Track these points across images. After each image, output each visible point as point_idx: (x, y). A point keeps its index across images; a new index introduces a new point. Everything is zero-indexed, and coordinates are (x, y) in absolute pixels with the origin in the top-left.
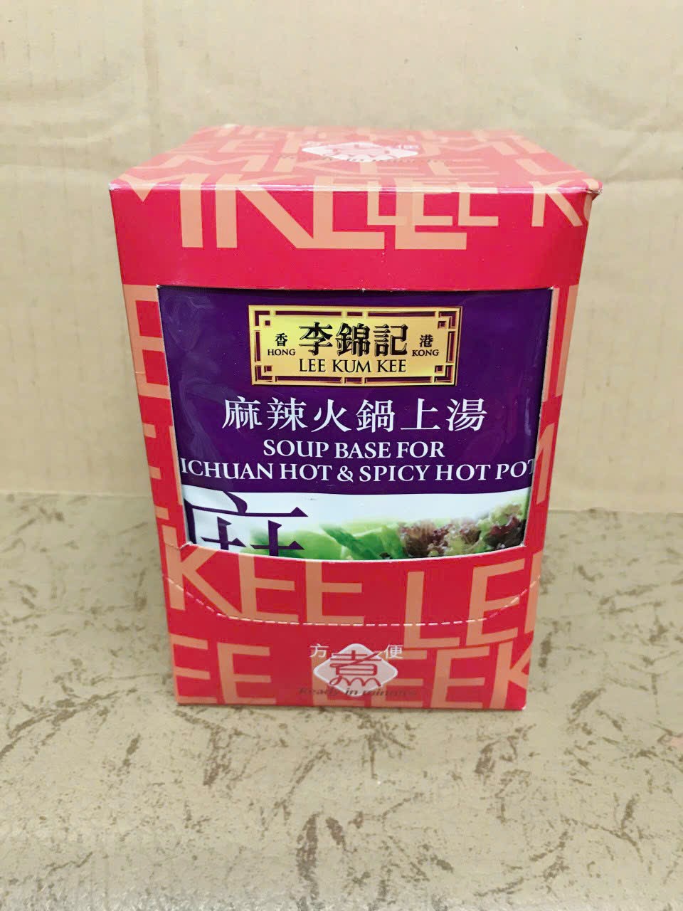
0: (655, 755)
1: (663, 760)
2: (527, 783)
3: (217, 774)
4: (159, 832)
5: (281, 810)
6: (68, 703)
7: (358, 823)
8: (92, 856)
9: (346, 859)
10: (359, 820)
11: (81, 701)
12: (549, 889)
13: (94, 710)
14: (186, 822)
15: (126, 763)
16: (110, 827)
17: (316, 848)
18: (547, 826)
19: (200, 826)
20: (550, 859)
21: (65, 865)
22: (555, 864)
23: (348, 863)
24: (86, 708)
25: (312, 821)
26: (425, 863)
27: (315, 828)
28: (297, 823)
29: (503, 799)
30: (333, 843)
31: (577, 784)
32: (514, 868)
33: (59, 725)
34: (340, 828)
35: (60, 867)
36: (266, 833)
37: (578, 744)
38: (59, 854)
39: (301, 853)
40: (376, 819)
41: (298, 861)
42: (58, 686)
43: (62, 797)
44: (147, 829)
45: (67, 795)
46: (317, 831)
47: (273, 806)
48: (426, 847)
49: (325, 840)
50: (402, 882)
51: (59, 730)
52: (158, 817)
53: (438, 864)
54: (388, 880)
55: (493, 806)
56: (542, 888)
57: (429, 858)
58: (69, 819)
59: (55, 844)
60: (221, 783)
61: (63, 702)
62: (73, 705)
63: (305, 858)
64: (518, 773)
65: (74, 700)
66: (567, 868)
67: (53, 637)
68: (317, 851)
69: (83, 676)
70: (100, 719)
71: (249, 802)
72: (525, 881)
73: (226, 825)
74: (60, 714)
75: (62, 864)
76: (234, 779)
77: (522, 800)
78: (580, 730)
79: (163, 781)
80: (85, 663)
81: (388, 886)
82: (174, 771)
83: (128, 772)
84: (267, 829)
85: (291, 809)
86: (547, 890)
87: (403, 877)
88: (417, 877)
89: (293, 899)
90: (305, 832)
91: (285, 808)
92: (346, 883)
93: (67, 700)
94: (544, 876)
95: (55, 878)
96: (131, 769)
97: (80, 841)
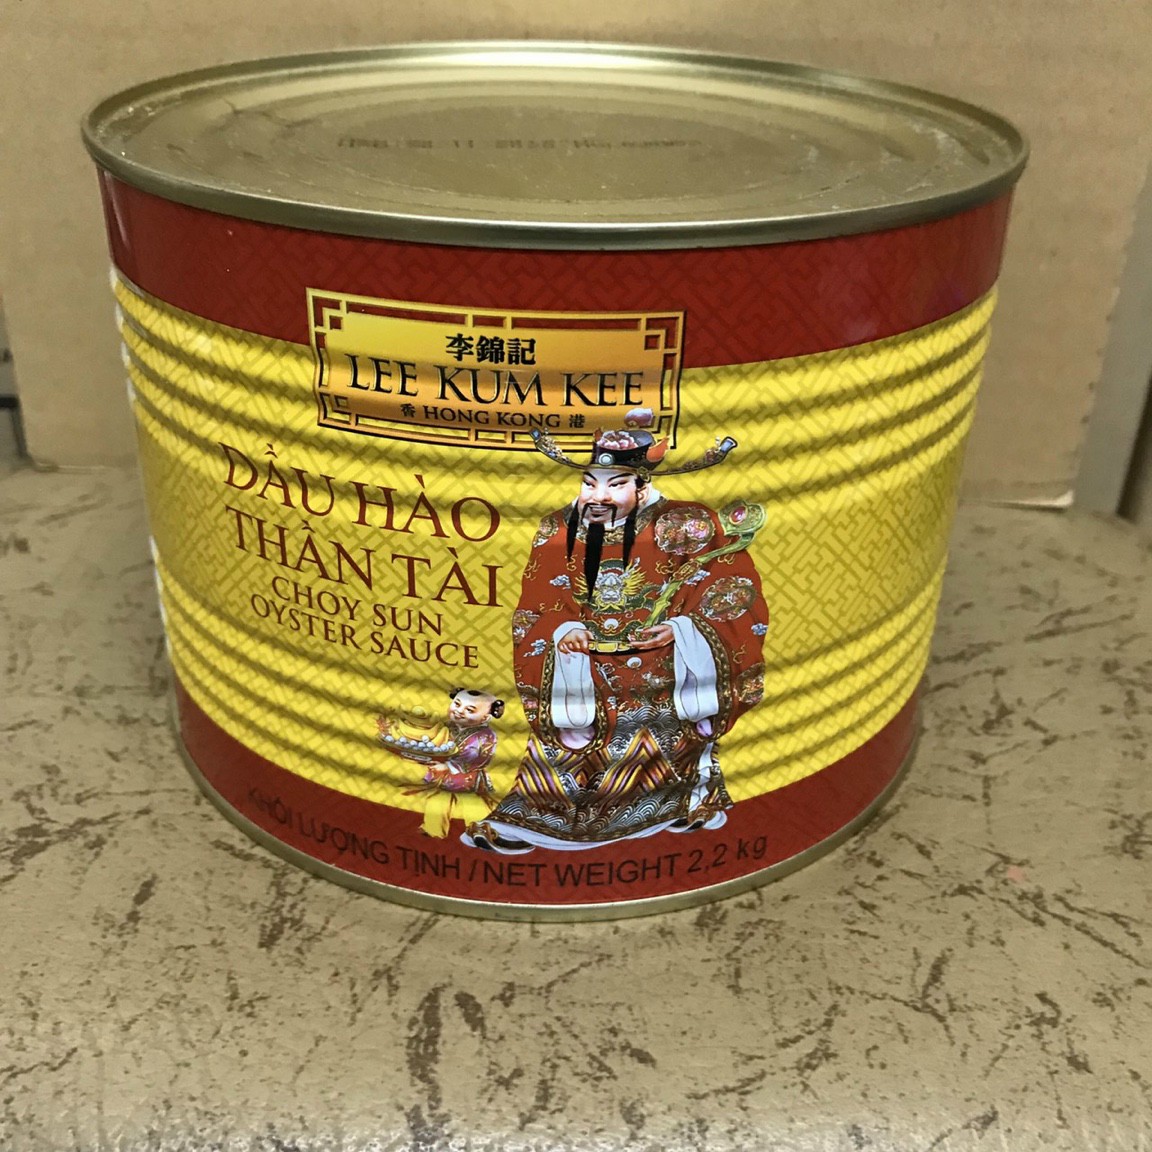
0: (981, 892)
1: (993, 899)
2: (777, 936)
3: (281, 932)
4: (186, 1016)
5: (384, 981)
6: (36, 830)
7: (506, 999)
8: (76, 1054)
9: (486, 1051)
10: (508, 994)
11: (57, 827)
12: (806, 1086)
13: (80, 841)
14: (229, 1002)
15: (133, 917)
16: (107, 1011)
17: (437, 1036)
18: (807, 998)
19: (253, 1007)
20: (808, 1045)
21: (31, 1069)
22: (817, 1050)
23: (489, 1057)
24: (65, 839)
25: (432, 998)
26: (610, 1054)
27: (437, 1008)
28: (409, 1002)
29: (738, 961)
30: (467, 1028)
31: (855, 937)
32: (751, 1058)
33: (22, 863)
34: (478, 1007)
35: (23, 1071)
36: (360, 1016)
37: (861, 880)
38: (21, 1053)
39: (414, 1044)
40: (536, 992)
41: (408, 1054)
42: (20, 806)
43: (28, 969)
44: (166, 1013)
45: (34, 965)
46: (441, 1012)
47: (370, 977)
48: (614, 1032)
49: (453, 1023)
50: (575, 1082)
51: (22, 870)
52: (184, 996)
53: (631, 1055)
54: (553, 1079)
55: (723, 971)
56: (794, 1085)
57: (617, 1047)
58: (38, 1001)
59: (16, 1037)
60: (287, 943)
61: (27, 828)
62: (45, 833)
63: (421, 1051)
64: (764, 923)
65: (46, 826)
66: (835, 1055)
67: (11, 733)
68: (440, 1040)
69: (62, 791)
70: (89, 854)
71: (332, 971)
72: (769, 1077)
73: (294, 1005)
74: (24, 847)
75: (26, 1067)
76: (309, 939)
77: (771, 960)
78: (864, 861)
79: (191, 943)
80: (65, 772)
81: (552, 1087)
82: (210, 928)
83: (136, 931)
84: (359, 1010)
85: (399, 979)
86: (801, 1087)
87: (577, 1074)
88: (598, 1074)
89: (400, 1108)
90: (422, 1012)
91: (390, 978)
92: (485, 1085)
93: (34, 827)
94: (798, 1068)
95: (14, 1088)
96: (139, 926)
97: (56, 1032)
